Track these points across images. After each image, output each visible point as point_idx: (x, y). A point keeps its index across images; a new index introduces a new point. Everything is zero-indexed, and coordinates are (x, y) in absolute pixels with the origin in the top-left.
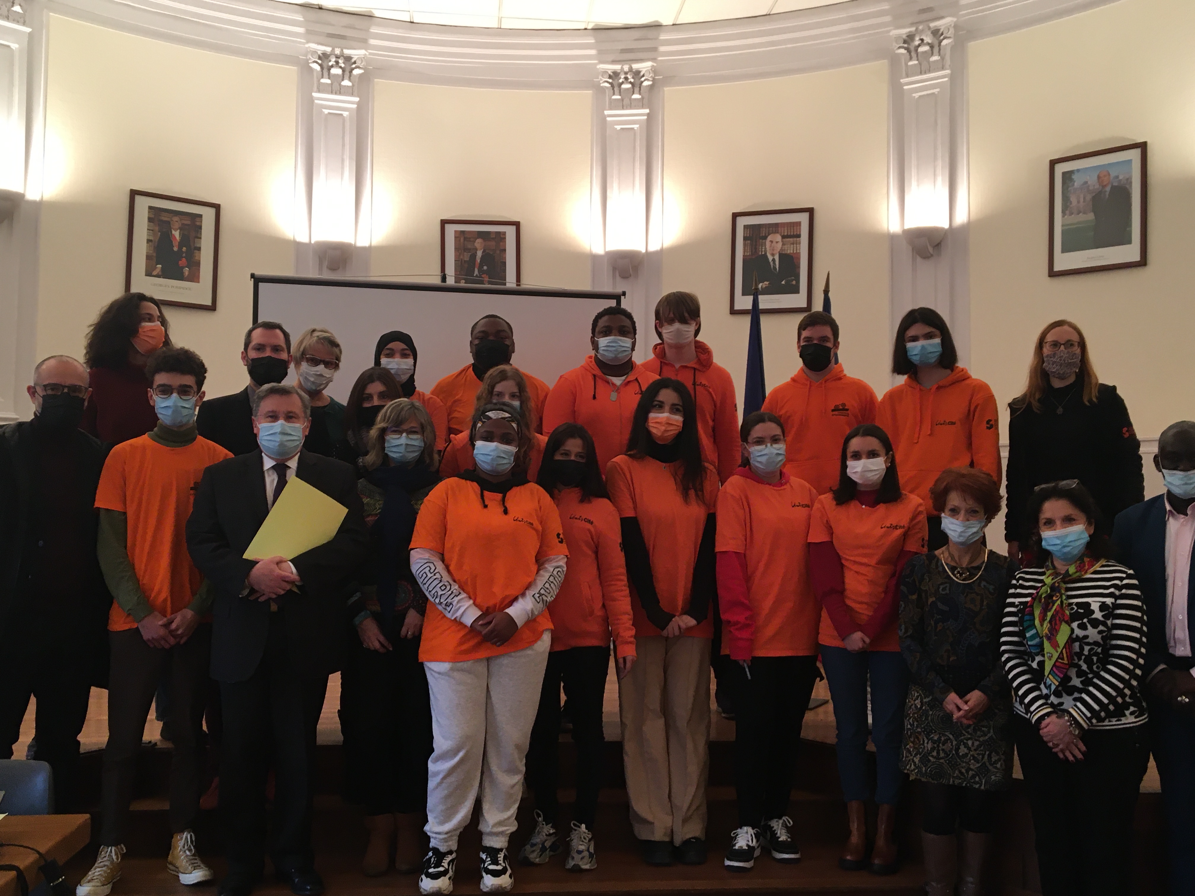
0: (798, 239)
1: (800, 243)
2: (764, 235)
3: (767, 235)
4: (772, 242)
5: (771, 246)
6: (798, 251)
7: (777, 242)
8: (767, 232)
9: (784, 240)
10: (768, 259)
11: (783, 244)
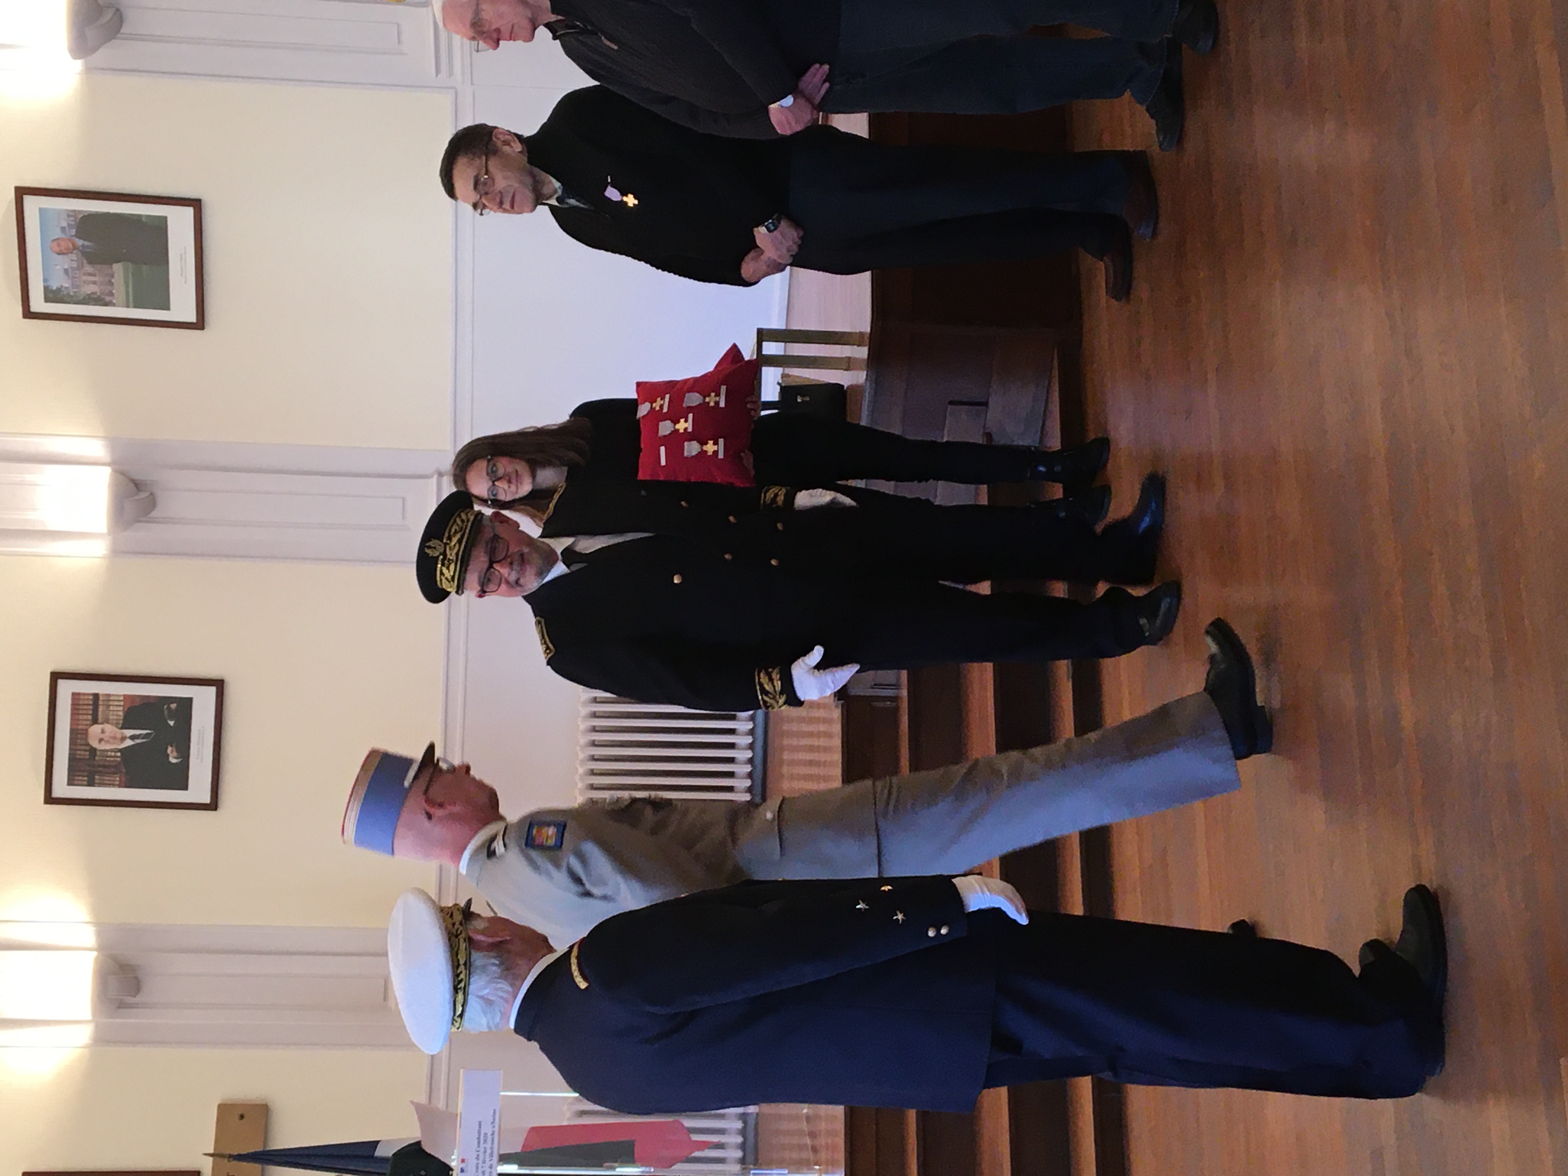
0: (101, 698)
1: (109, 695)
2: (88, 753)
3: (88, 748)
4: (101, 740)
5: (108, 742)
6: (122, 698)
7: (103, 732)
8: (83, 747)
9: (100, 720)
10: (129, 747)
11: (107, 721)
